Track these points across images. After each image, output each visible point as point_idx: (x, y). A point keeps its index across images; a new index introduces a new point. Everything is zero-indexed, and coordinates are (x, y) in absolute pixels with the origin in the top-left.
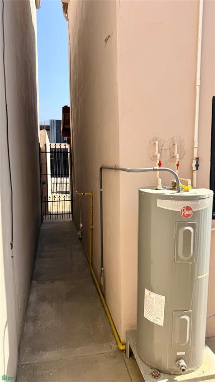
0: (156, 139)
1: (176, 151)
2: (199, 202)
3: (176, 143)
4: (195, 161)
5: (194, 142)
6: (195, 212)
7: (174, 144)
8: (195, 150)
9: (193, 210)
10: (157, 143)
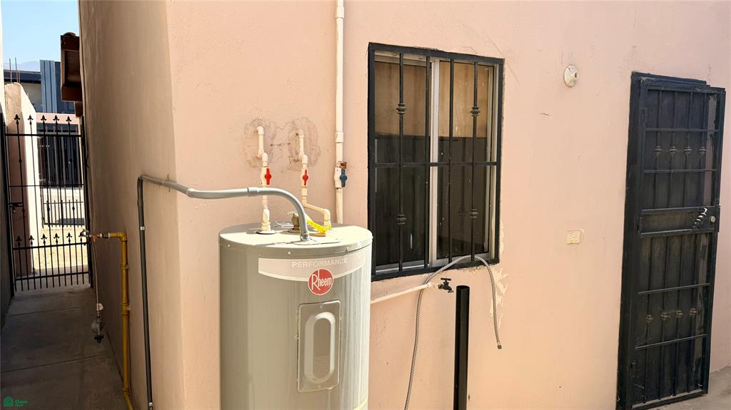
0: (258, 122)
1: (302, 149)
2: (346, 258)
3: (300, 132)
4: (340, 170)
5: (335, 131)
6: (337, 281)
7: (297, 135)
8: (339, 148)
9: (334, 277)
10: (261, 130)
